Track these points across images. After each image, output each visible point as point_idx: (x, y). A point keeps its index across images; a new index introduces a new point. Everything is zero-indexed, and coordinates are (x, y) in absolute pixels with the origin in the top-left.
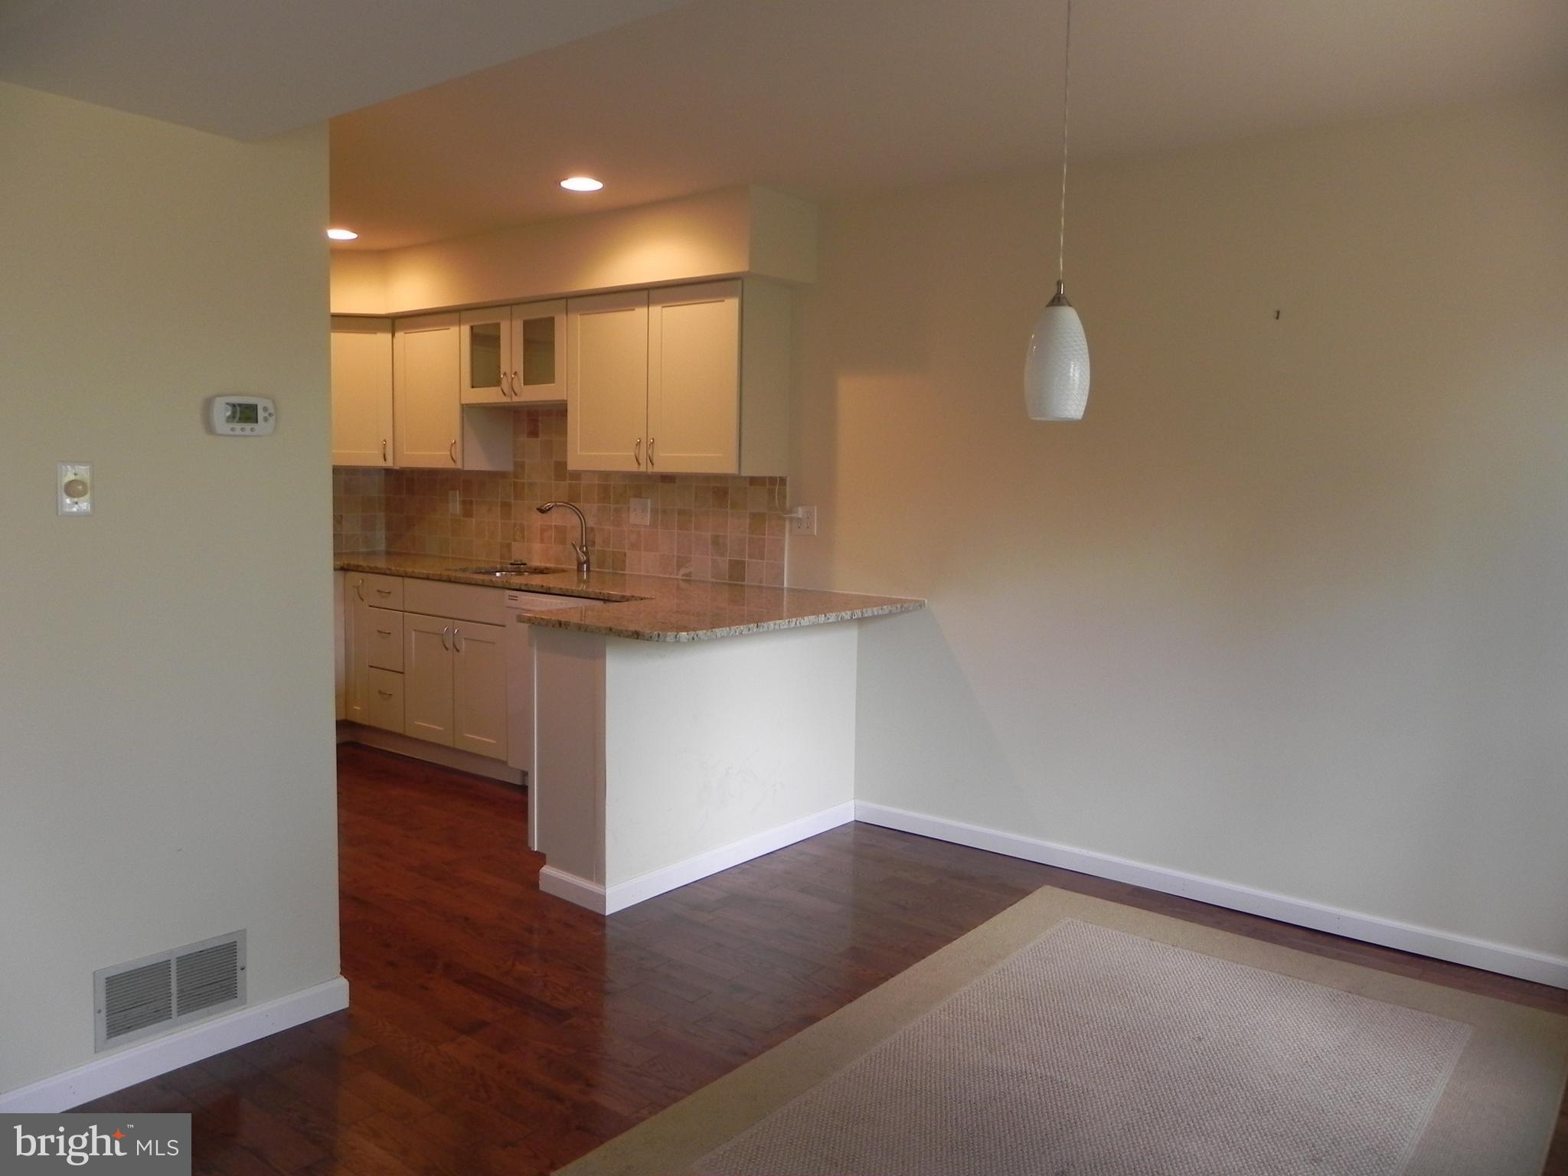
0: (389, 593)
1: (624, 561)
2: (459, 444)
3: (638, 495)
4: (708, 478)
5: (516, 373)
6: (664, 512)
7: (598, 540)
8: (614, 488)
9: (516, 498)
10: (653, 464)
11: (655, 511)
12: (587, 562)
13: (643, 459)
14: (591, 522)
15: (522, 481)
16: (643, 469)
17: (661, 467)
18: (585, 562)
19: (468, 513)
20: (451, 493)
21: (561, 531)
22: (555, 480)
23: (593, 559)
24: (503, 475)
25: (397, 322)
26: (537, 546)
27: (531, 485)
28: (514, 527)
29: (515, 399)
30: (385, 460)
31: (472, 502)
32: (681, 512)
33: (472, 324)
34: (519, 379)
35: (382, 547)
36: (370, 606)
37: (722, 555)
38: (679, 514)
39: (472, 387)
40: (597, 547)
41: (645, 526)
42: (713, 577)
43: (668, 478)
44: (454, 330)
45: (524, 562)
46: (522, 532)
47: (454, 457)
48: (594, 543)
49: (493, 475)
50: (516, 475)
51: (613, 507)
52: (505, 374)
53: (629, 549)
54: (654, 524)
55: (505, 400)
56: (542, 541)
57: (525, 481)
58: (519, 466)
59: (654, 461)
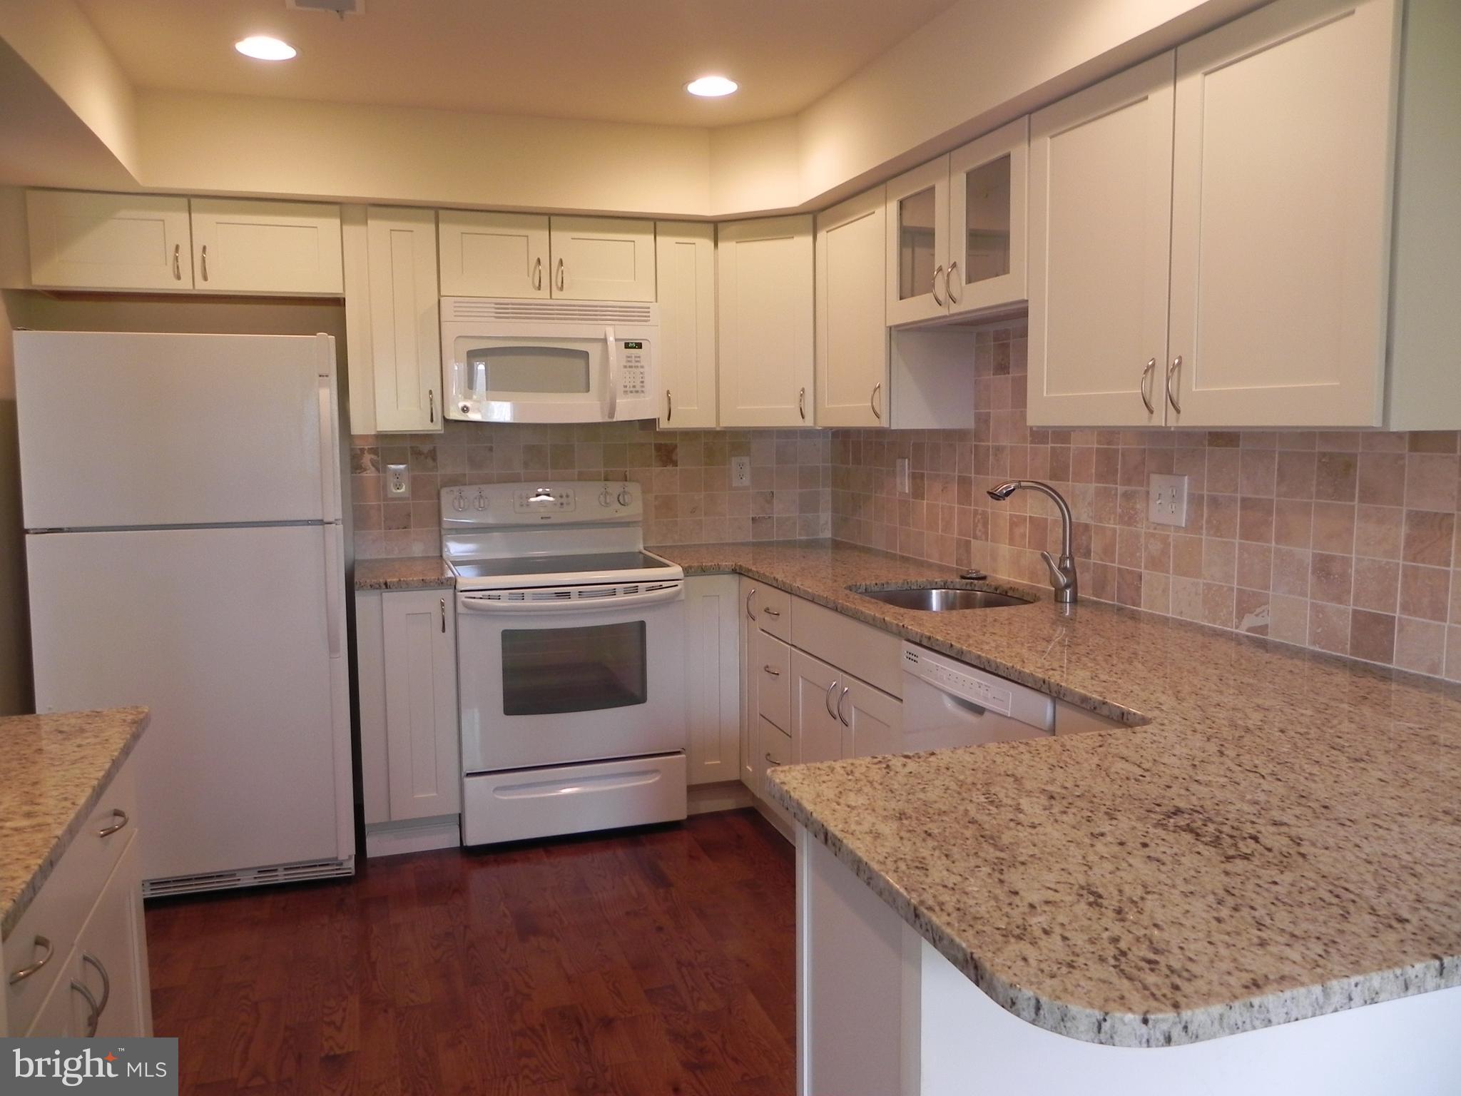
0: (778, 614)
1: (1138, 589)
2: (884, 389)
3: (1166, 469)
4: (1308, 435)
5: (954, 265)
6: (1214, 502)
7: (1095, 546)
8: (1123, 455)
9: (977, 472)
10: (1178, 411)
11: (1196, 500)
12: (1073, 584)
13: (1158, 401)
14: (1082, 514)
15: (987, 444)
16: (1158, 420)
17: (1196, 416)
18: (1067, 586)
19: (918, 493)
20: (899, 461)
21: (1039, 526)
22: (1032, 442)
23: (1084, 578)
24: (960, 435)
25: (820, 218)
26: (1005, 549)
27: (999, 450)
28: (974, 517)
29: (955, 309)
30: (803, 418)
31: (923, 475)
32: (1246, 504)
33: (901, 197)
34: (959, 275)
35: (828, 534)
36: (763, 630)
37: (1339, 599)
38: (1243, 508)
39: (901, 299)
40: (1094, 559)
41: (1178, 528)
42: (1314, 643)
43: (1223, 438)
44: (880, 211)
45: (983, 573)
46: (985, 524)
47: (877, 410)
48: (1087, 554)
49: (948, 435)
50: (978, 435)
51: (1121, 489)
52: (940, 269)
53: (1146, 568)
54: (1193, 525)
55: (941, 312)
56: (1012, 541)
57: (990, 444)
58: (983, 420)
59: (1181, 406)
